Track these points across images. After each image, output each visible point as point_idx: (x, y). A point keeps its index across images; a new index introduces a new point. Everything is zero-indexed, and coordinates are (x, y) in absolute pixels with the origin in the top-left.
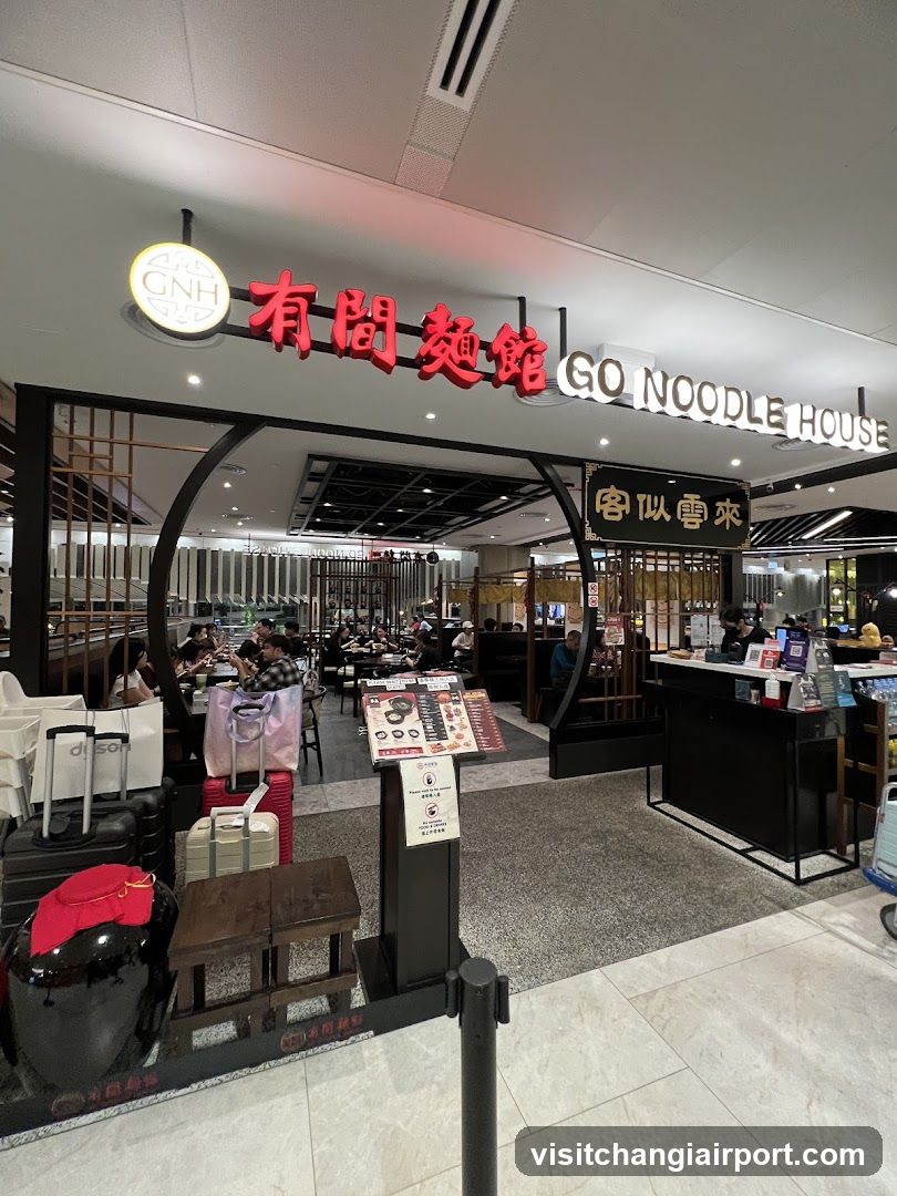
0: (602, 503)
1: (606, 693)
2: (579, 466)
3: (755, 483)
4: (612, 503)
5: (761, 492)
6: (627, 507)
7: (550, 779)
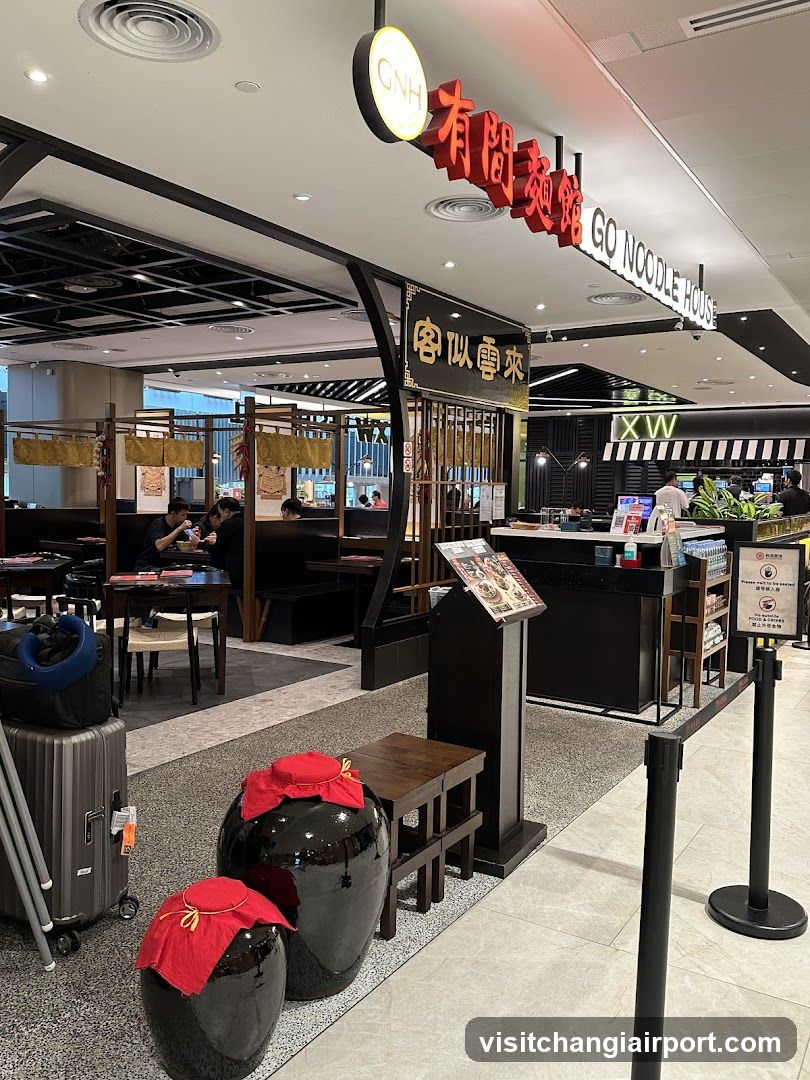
0: (420, 339)
1: (413, 581)
2: (397, 285)
3: (535, 329)
4: (426, 339)
5: (540, 338)
6: (438, 347)
7: (363, 693)
